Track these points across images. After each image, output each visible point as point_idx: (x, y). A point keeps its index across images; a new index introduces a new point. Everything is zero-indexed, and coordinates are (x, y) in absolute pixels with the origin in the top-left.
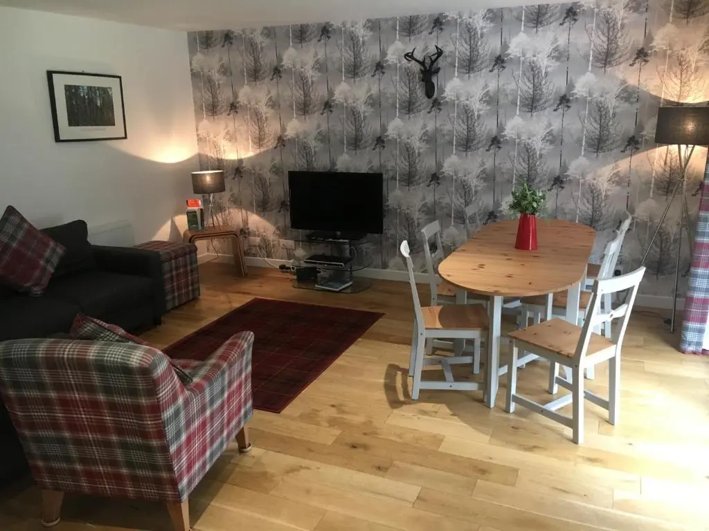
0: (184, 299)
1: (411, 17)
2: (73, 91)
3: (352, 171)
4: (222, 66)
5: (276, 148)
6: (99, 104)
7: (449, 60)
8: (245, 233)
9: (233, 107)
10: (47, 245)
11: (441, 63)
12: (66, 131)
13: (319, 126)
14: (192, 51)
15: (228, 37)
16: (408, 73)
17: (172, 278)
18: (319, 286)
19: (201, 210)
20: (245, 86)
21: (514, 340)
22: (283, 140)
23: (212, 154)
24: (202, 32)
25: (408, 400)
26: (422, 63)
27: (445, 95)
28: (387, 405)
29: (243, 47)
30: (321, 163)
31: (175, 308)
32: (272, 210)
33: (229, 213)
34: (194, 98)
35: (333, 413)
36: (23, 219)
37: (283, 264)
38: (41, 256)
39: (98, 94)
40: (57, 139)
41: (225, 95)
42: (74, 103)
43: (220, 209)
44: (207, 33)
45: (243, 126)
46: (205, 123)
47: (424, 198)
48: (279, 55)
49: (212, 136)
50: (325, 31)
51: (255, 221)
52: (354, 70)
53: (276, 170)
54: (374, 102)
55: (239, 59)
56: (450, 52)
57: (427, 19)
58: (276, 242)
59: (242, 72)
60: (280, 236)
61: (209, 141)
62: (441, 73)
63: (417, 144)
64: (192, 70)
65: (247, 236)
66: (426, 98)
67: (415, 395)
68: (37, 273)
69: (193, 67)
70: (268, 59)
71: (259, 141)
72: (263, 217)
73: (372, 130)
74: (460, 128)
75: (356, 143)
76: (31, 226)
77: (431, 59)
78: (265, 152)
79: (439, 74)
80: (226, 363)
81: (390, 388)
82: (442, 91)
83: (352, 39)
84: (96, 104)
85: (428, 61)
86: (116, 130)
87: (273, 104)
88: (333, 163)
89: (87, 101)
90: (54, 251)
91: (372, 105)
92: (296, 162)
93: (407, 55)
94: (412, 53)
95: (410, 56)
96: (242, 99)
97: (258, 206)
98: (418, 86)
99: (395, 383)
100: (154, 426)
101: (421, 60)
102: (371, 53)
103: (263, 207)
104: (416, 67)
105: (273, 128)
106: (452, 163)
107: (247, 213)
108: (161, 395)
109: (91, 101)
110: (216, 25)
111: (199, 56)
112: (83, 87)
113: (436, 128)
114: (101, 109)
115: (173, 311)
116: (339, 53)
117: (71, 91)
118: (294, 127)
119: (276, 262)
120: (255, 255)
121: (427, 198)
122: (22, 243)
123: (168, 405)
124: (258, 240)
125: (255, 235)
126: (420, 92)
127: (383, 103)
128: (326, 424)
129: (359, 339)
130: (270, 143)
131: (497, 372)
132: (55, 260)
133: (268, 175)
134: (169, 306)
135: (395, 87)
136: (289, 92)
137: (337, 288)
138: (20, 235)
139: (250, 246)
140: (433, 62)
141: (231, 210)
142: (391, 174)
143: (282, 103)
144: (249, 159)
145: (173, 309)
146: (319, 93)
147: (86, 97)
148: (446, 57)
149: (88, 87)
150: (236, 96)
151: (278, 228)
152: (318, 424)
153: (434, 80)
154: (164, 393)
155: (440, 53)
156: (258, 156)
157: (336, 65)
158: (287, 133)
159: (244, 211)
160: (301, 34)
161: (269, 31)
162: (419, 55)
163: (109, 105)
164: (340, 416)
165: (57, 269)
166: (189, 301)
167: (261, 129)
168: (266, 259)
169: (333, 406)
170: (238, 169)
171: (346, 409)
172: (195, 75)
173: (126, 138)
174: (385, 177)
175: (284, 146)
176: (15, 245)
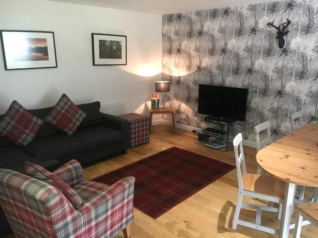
0: (141, 142)
1: (274, 2)
2: (103, 42)
3: (233, 86)
4: (176, 31)
5: (196, 72)
6: (115, 49)
7: (295, 26)
8: (179, 112)
9: (179, 51)
10: (77, 112)
11: (290, 28)
12: (98, 61)
13: (218, 62)
14: (164, 24)
15: (179, 17)
16: (270, 34)
17: (135, 132)
18: (208, 145)
19: (158, 99)
20: (185, 40)
21: (301, 211)
22: (200, 68)
23: (168, 73)
24: (168, 14)
25: (230, 229)
26: (278, 29)
27: (290, 46)
28: (216, 230)
29: (186, 22)
30: (217, 81)
31: (135, 146)
32: (192, 102)
33: (173, 102)
34: (162, 46)
35: (183, 226)
36: (69, 100)
37: (195, 130)
38: (74, 117)
39: (115, 44)
40: (94, 65)
41: (176, 45)
42: (103, 48)
43: (169, 99)
44: (171, 15)
45: (182, 61)
46: (166, 58)
47: (272, 104)
48: (202, 25)
49: (168, 64)
50: (226, 12)
51: (184, 107)
52: (239, 33)
53: (195, 82)
54: (249, 50)
55: (184, 27)
56: (296, 22)
57: (283, 4)
58: (192, 118)
59: (184, 34)
60: (195, 116)
61: (167, 67)
62: (289, 34)
63: (271, 74)
64: (163, 33)
65: (180, 113)
66: (279, 48)
67: (235, 227)
68: (71, 125)
69: (163, 32)
70: (197, 27)
71: (189, 68)
72: (187, 105)
73: (246, 65)
74: (298, 66)
75: (236, 71)
76: (72, 103)
77: (284, 26)
78: (191, 73)
79: (288, 34)
80: (110, 196)
81: (222, 217)
82: (289, 44)
83: (240, 15)
84: (114, 48)
85: (282, 27)
86: (122, 61)
87: (197, 50)
88: (224, 81)
89: (109, 48)
90: (81, 115)
91: (248, 51)
92: (205, 80)
93: (269, 24)
94: (273, 23)
95: (270, 24)
96: (183, 47)
97: (186, 100)
98: (274, 41)
99: (226, 215)
100: (51, 231)
101: (278, 27)
102: (250, 23)
103: (188, 100)
104: (274, 31)
105: (196, 62)
106: (291, 85)
107: (180, 103)
108: (53, 216)
109: (111, 47)
110: (174, 11)
111: (166, 26)
112: (108, 41)
113: (283, 65)
114: (115, 51)
115: (134, 148)
116: (232, 23)
117: (102, 43)
118: (206, 61)
119: (191, 128)
120: (182, 123)
121: (274, 104)
122: (66, 111)
123: (58, 221)
124: (184, 116)
125: (183, 114)
126: (276, 45)
127: (253, 50)
128: (176, 233)
129: (217, 181)
130: (194, 69)
131: (288, 227)
132: (81, 119)
133: (191, 85)
134: (133, 145)
135: (261, 42)
136: (206, 44)
137: (216, 147)
138: (66, 107)
139: (181, 119)
140: (284, 28)
141: (174, 101)
142: (254, 89)
143: (201, 50)
144: (184, 76)
145: (134, 147)
146: (220, 44)
147: (109, 45)
148: (293, 25)
149: (110, 41)
150: (180, 45)
151: (194, 112)
152: (172, 232)
153: (285, 38)
154: (56, 214)
155: (289, 22)
156: (188, 75)
157: (230, 30)
158: (202, 65)
159: (179, 102)
160: (214, 14)
161: (198, 13)
162: (276, 24)
163: (119, 49)
164: (186, 229)
165: (81, 123)
166: (143, 143)
167: (190, 62)
168: (187, 126)
169: (185, 222)
170: (178, 81)
171: (192, 226)
172: (164, 35)
173: (126, 64)
174: (250, 90)
175: (200, 71)
176: (63, 111)
